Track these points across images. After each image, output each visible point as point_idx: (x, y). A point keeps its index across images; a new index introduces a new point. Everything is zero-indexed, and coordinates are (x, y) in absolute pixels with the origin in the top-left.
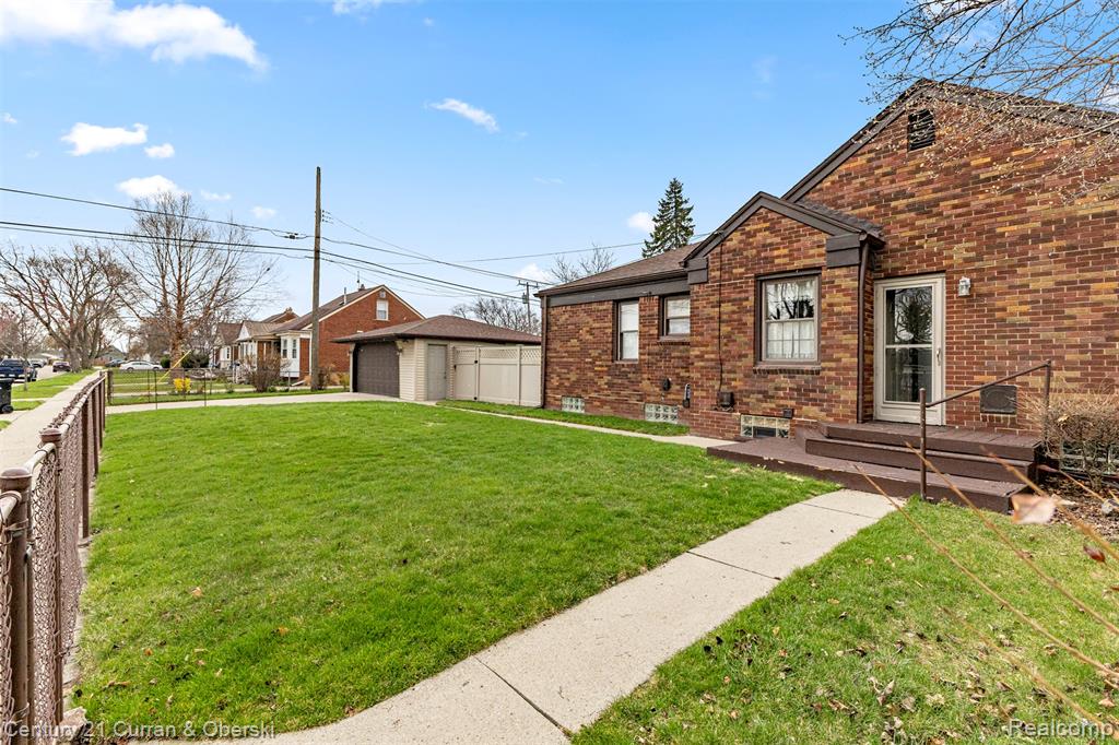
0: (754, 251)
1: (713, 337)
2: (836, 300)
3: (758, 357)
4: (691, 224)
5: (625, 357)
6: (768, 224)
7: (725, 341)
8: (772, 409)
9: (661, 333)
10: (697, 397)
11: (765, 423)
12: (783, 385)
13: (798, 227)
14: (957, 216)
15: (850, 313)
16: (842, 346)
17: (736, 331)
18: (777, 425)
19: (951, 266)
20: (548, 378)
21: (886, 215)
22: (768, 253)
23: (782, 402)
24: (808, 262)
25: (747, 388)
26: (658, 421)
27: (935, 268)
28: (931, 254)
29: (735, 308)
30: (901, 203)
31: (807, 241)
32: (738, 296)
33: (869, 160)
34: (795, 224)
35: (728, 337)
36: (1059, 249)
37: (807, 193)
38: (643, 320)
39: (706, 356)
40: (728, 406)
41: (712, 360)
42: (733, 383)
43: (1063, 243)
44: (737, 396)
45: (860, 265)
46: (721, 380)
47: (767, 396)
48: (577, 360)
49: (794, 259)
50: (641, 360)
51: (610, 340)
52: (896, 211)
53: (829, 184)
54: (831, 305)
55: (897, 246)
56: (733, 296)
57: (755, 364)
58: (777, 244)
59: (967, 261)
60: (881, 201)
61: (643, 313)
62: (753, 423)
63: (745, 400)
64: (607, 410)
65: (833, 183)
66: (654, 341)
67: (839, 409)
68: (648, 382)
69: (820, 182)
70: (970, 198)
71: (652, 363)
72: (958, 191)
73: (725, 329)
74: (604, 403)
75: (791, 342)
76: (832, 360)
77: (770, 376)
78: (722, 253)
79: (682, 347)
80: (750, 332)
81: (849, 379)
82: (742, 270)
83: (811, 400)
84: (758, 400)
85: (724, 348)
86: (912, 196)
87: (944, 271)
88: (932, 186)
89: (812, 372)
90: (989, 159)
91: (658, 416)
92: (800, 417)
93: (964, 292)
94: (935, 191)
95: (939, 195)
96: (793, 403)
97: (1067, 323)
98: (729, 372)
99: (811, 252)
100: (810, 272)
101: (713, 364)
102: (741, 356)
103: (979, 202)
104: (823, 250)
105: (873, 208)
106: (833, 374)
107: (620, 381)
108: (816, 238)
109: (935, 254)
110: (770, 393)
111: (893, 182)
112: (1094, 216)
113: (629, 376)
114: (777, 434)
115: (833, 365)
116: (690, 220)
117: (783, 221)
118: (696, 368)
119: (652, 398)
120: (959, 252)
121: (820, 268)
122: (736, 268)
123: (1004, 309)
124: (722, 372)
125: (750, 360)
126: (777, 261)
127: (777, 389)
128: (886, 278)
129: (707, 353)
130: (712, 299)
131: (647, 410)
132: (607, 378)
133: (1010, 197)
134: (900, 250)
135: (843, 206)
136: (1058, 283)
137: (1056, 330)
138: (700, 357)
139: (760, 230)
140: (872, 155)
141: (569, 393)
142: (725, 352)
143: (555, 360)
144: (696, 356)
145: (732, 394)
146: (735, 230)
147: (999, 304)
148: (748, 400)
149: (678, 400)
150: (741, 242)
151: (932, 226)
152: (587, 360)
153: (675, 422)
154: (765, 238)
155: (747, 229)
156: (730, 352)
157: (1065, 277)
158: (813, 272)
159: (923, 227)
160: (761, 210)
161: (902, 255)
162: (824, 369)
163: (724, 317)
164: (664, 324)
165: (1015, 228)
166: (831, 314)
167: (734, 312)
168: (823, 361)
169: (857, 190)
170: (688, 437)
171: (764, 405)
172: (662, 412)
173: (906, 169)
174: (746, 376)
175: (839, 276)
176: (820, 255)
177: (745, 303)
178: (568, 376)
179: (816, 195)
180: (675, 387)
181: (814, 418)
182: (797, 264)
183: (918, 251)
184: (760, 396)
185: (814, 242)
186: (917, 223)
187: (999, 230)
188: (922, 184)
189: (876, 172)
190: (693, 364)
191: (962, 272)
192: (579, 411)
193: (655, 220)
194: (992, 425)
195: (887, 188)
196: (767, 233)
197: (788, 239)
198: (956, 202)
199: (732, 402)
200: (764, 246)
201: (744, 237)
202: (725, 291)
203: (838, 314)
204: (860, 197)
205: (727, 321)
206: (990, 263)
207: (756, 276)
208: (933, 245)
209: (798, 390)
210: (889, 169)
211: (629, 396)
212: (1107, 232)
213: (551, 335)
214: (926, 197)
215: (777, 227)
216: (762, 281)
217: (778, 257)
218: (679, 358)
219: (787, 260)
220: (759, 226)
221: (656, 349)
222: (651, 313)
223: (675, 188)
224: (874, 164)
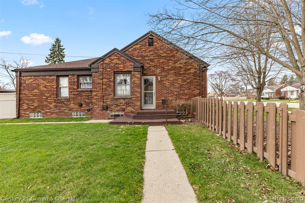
0: (113, 65)
1: (100, 89)
2: (135, 80)
3: (114, 95)
4: (64, 54)
5: (61, 96)
6: (117, 58)
7: (104, 90)
8: (119, 109)
9: (78, 88)
10: (95, 108)
11: (117, 113)
12: (122, 102)
13: (126, 60)
14: (158, 63)
15: (139, 83)
16: (137, 91)
17: (108, 87)
18: (120, 113)
19: (157, 74)
20: (20, 106)
21: (144, 60)
22: (117, 66)
23: (122, 107)
24: (129, 69)
25: (112, 104)
26: (77, 117)
27: (154, 74)
28: (153, 71)
29: (108, 81)
30: (147, 58)
31: (128, 64)
32: (108, 77)
33: (140, 46)
34: (125, 59)
35: (105, 89)
36: (174, 72)
37: (126, 51)
38: (70, 83)
39: (98, 95)
40: (106, 109)
41: (100, 96)
42: (107, 103)
43: (174, 71)
44: (109, 106)
45: (141, 72)
46: (103, 102)
47: (117, 106)
48: (38, 98)
49: (125, 68)
50: (70, 97)
51: (55, 90)
52: (146, 60)
53: (131, 50)
54: (134, 81)
55: (146, 68)
56: (107, 77)
57: (114, 97)
58: (120, 63)
59: (160, 73)
60: (143, 57)
61: (70, 81)
62: (113, 113)
63: (111, 107)
64: (54, 116)
65: (132, 50)
66: (76, 91)
67: (136, 107)
68: (73, 104)
69: (129, 49)
70: (160, 60)
71: (75, 98)
72: (158, 57)
73: (104, 87)
74: (52, 113)
75: (123, 91)
76: (134, 95)
77: (118, 100)
78: (103, 64)
79: (86, 92)
80: (112, 88)
81: (139, 100)
82: (110, 70)
83: (130, 106)
84: (115, 107)
85: (104, 92)
86: (149, 57)
87: (155, 75)
88: (153, 56)
89: (130, 98)
90: (163, 52)
91: (77, 115)
92: (127, 110)
93: (159, 80)
94: (154, 57)
95: (154, 58)
96: (125, 107)
97: (175, 87)
98: (106, 99)
99: (129, 67)
100: (129, 72)
101: (100, 97)
102: (110, 95)
103: (161, 61)
104: (132, 67)
105: (141, 58)
106: (135, 98)
107: (60, 105)
108: (130, 63)
109: (154, 71)
110: (118, 105)
111: (145, 53)
112: (179, 67)
113: (65, 102)
114: (120, 116)
115: (135, 96)
116: (63, 52)
117: (122, 57)
118: (95, 98)
119: (75, 110)
120: (158, 71)
121: (131, 71)
122: (108, 69)
123: (165, 84)
124: (103, 100)
125: (113, 95)
126: (120, 68)
127: (120, 103)
128: (144, 75)
129: (98, 94)
130: (100, 77)
131: (73, 114)
132: (54, 104)
133: (166, 61)
134: (147, 69)
135: (134, 56)
136: (174, 79)
137: (173, 88)
138: (96, 95)
139: (115, 59)
140: (141, 45)
141: (34, 111)
142: (104, 94)
143: (24, 98)
144: (94, 95)
145: (107, 106)
146: (107, 58)
147: (165, 83)
148: (112, 107)
149: (85, 109)
150: (109, 61)
151: (153, 65)
152: (43, 98)
153: (84, 117)
154: (117, 61)
155: (111, 58)
156: (106, 93)
157: (174, 78)
158: (130, 72)
159: (151, 64)
160: (115, 53)
161: (147, 70)
162: (132, 97)
163: (104, 83)
164: (79, 85)
165: (167, 67)
166: (134, 83)
167: (107, 82)
168: (133, 95)
169: (137, 53)
170: (92, 120)
171: (117, 108)
172: (79, 114)
173: (148, 50)
174: (111, 100)
175: (136, 74)
176: (131, 68)
177: (111, 79)
178: (33, 104)
179: (128, 52)
180: (84, 105)
181: (130, 110)
182: (125, 70)
183: (150, 70)
184: (116, 106)
185: (130, 64)
186: (150, 63)
187: (165, 67)
188: (151, 55)
189: (142, 50)
190: (93, 97)
191: (158, 75)
192: (39, 117)
193: (50, 50)
194: (164, 108)
195: (144, 54)
196: (117, 60)
197: (123, 63)
198: (157, 60)
199: (107, 108)
200: (116, 63)
201: (110, 60)
202: (104, 76)
203: (136, 83)
204: (138, 55)
205: (105, 84)
206: (163, 74)
207: (114, 72)
208: (153, 69)
209: (126, 103)
210: (144, 50)
211: (65, 110)
212: (180, 70)
213: (22, 88)
214: (152, 58)
215: (120, 59)
216: (115, 73)
217: (121, 67)
218: (85, 96)
219: (123, 68)
220: (114, 58)
221: (76, 93)
222: (74, 81)
223: (58, 41)
224: (141, 47)
